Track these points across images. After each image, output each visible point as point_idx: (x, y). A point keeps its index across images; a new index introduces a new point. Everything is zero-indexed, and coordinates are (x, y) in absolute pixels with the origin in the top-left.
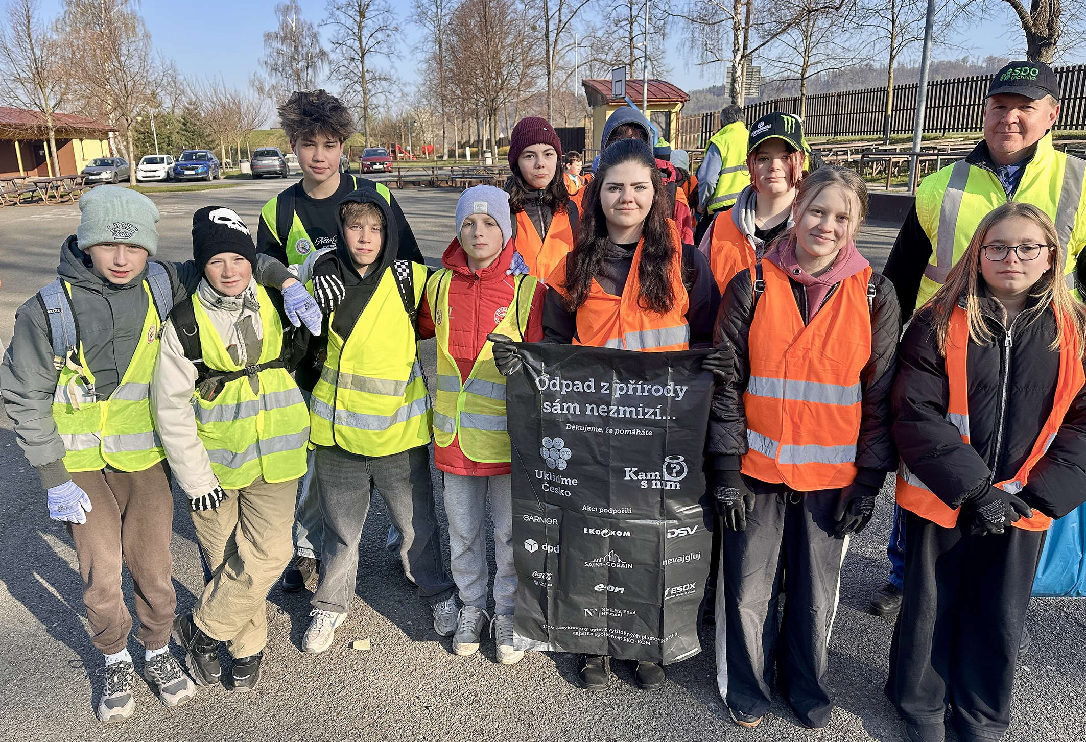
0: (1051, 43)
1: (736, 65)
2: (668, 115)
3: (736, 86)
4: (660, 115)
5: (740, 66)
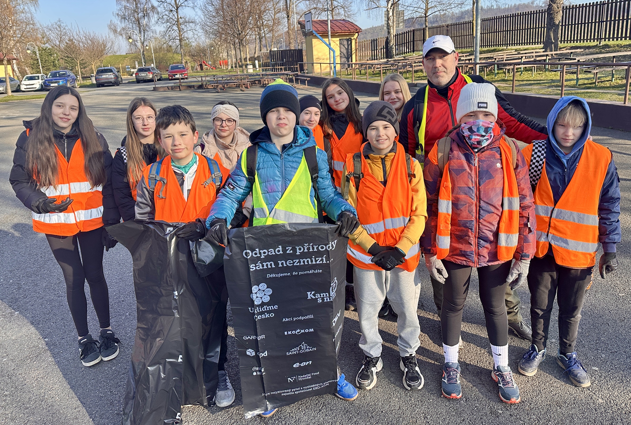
1: (389, 10)
2: (350, 41)
3: (390, 22)
4: (344, 40)
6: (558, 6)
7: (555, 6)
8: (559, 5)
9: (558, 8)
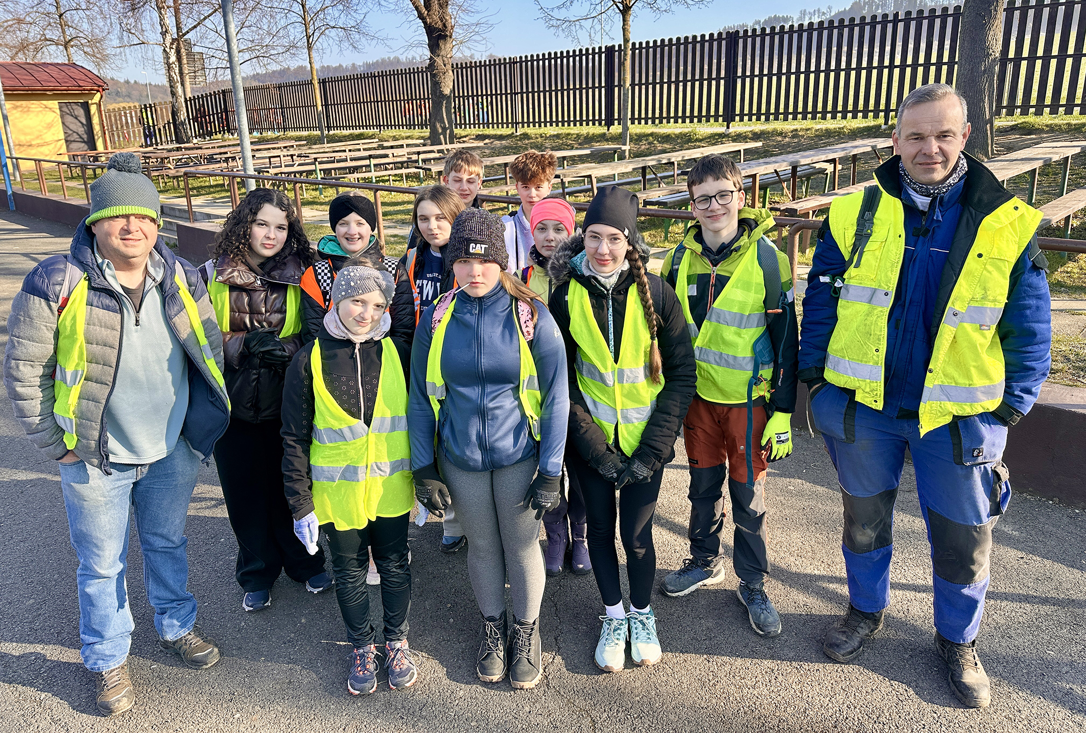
0: (447, 36)
1: (168, 50)
2: (86, 107)
3: (172, 74)
4: (75, 107)
5: (173, 51)
6: (444, 61)
7: (439, 61)
8: (445, 59)
9: (445, 65)
